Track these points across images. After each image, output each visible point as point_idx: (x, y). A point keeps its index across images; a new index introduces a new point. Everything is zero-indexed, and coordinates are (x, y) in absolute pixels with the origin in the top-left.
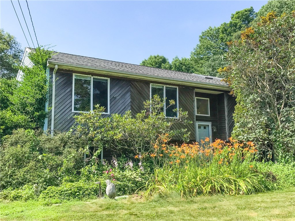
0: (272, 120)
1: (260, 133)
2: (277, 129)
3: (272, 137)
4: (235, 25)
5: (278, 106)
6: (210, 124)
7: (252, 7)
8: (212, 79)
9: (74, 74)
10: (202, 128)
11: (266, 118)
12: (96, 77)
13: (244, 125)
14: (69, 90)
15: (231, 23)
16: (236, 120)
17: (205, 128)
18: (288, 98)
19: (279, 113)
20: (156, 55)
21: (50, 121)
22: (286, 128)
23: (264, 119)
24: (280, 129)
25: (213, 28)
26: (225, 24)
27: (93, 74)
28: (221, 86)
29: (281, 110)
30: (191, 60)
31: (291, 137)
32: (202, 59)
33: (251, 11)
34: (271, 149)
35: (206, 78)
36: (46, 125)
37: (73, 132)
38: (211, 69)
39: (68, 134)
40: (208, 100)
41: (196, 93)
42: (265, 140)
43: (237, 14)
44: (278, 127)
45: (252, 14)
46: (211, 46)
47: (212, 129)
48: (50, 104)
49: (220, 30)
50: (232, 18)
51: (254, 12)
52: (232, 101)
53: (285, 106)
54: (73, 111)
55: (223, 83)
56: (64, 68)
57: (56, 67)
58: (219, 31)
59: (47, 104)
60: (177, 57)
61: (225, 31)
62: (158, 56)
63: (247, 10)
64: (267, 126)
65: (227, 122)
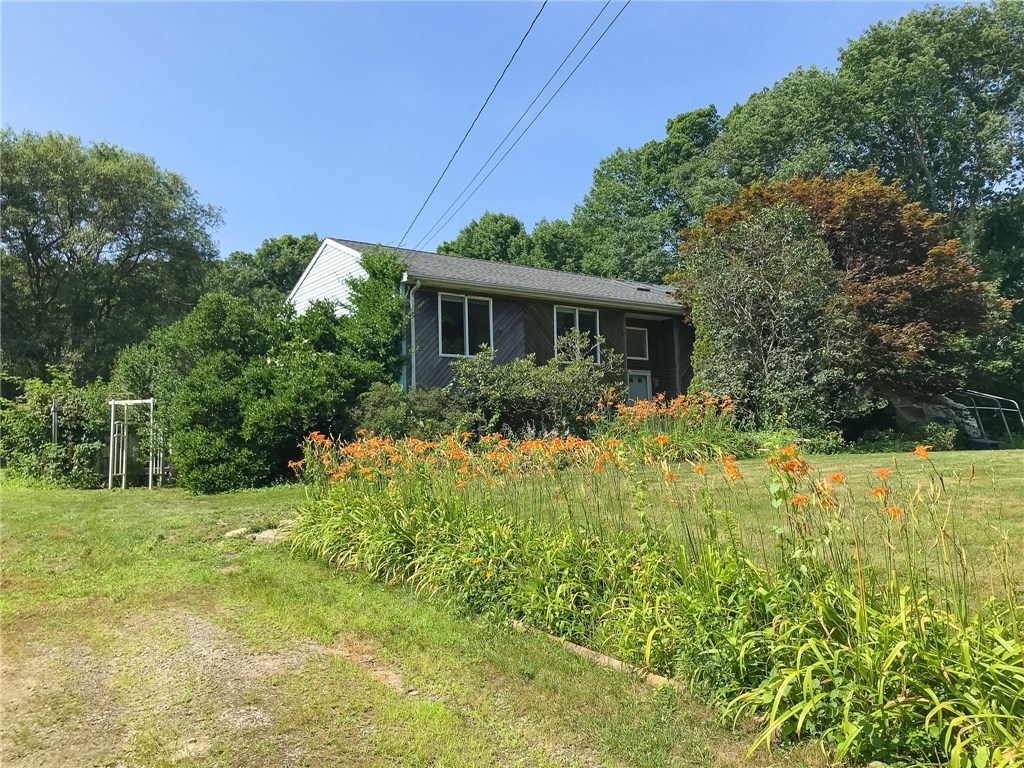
0: (756, 367)
1: (736, 385)
2: (762, 380)
3: (755, 393)
4: (677, 149)
5: (765, 346)
6: (648, 374)
7: (713, 107)
8: (649, 290)
9: (440, 293)
10: (635, 381)
11: (747, 365)
12: (472, 297)
13: (711, 375)
14: (432, 321)
15: (668, 143)
16: (695, 366)
17: (640, 381)
18: (779, 333)
19: (766, 357)
20: (497, 214)
21: (409, 370)
22: (776, 379)
23: (743, 365)
24: (767, 380)
25: (625, 151)
26: (654, 143)
27: (468, 293)
28: (669, 307)
29: (769, 352)
30: (576, 226)
31: (782, 391)
32: (601, 223)
33: (711, 114)
34: (753, 410)
35: (639, 289)
36: (404, 377)
37: (454, 387)
38: (623, 250)
39: (445, 391)
40: (644, 332)
41: (627, 319)
42: (745, 397)
43: (679, 121)
44: (765, 377)
45: (714, 122)
46: (623, 195)
47: (653, 383)
48: (409, 342)
49: (643, 158)
50: (668, 130)
51: (718, 117)
52: (689, 334)
53: (775, 345)
54: (441, 354)
55: (671, 301)
56: (430, 284)
57: (419, 283)
58: (638, 160)
59: (404, 345)
60: (544, 221)
61: (653, 159)
62: (502, 217)
63: (701, 112)
64: (748, 376)
65: (678, 370)
